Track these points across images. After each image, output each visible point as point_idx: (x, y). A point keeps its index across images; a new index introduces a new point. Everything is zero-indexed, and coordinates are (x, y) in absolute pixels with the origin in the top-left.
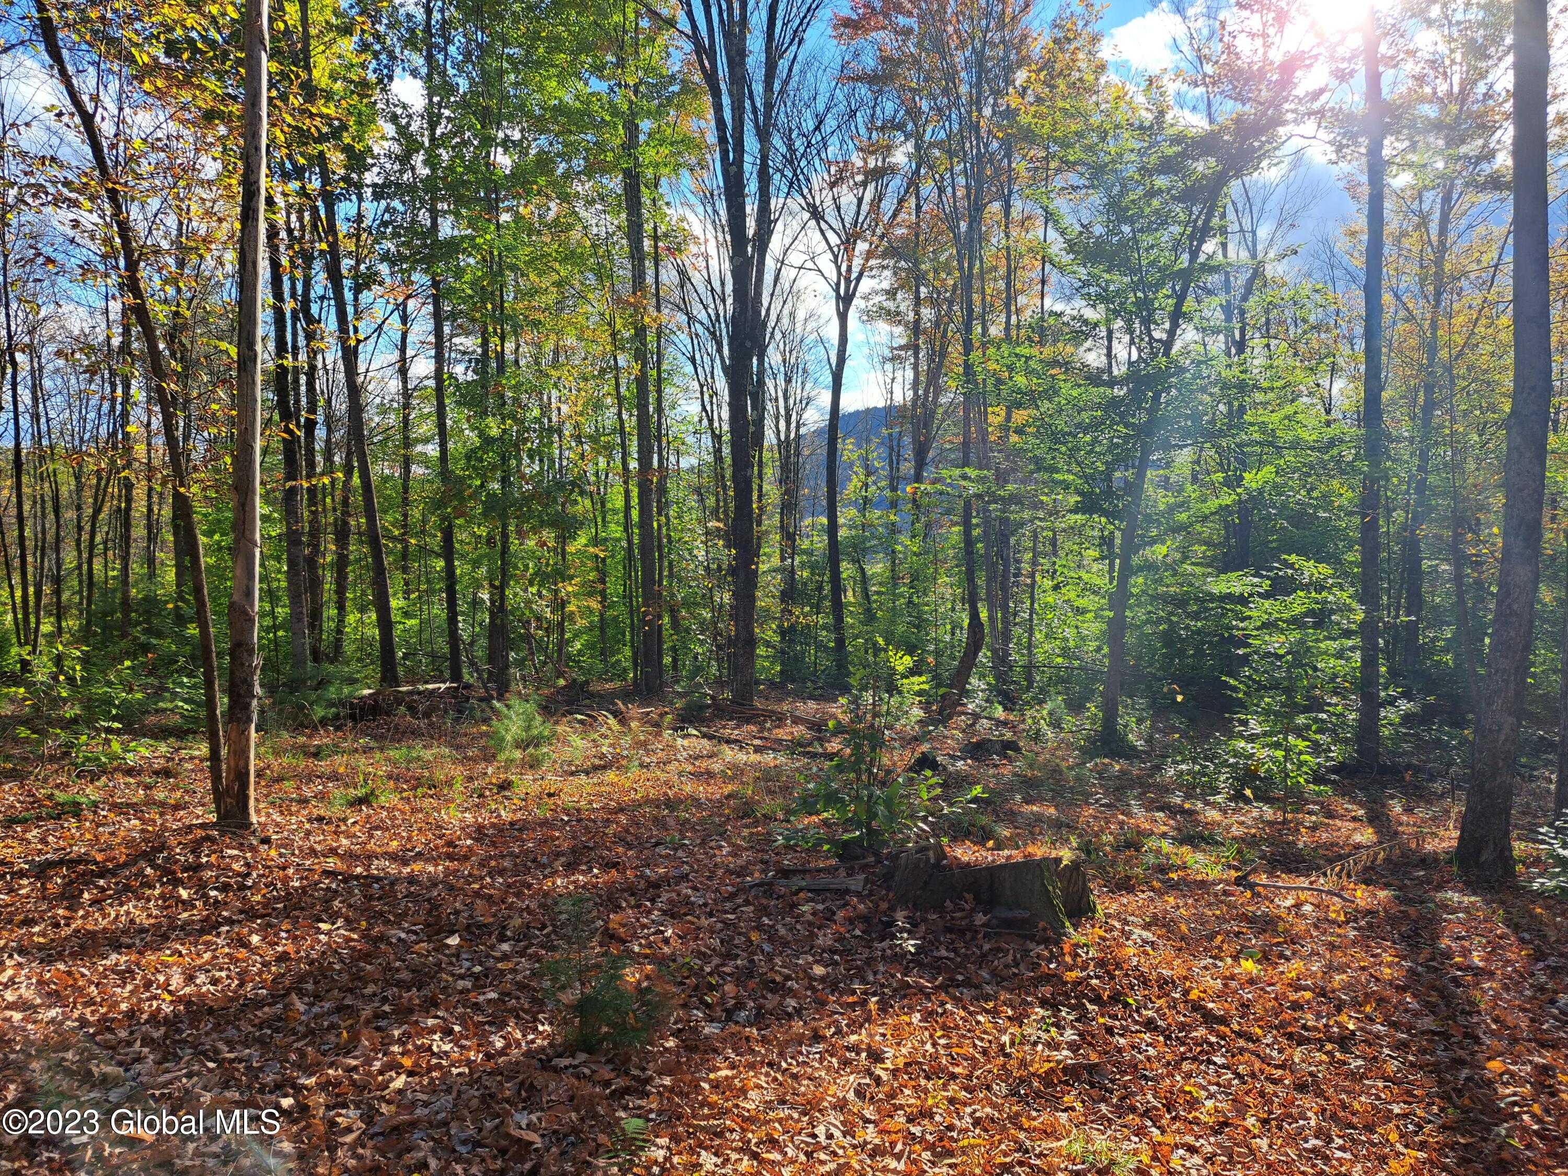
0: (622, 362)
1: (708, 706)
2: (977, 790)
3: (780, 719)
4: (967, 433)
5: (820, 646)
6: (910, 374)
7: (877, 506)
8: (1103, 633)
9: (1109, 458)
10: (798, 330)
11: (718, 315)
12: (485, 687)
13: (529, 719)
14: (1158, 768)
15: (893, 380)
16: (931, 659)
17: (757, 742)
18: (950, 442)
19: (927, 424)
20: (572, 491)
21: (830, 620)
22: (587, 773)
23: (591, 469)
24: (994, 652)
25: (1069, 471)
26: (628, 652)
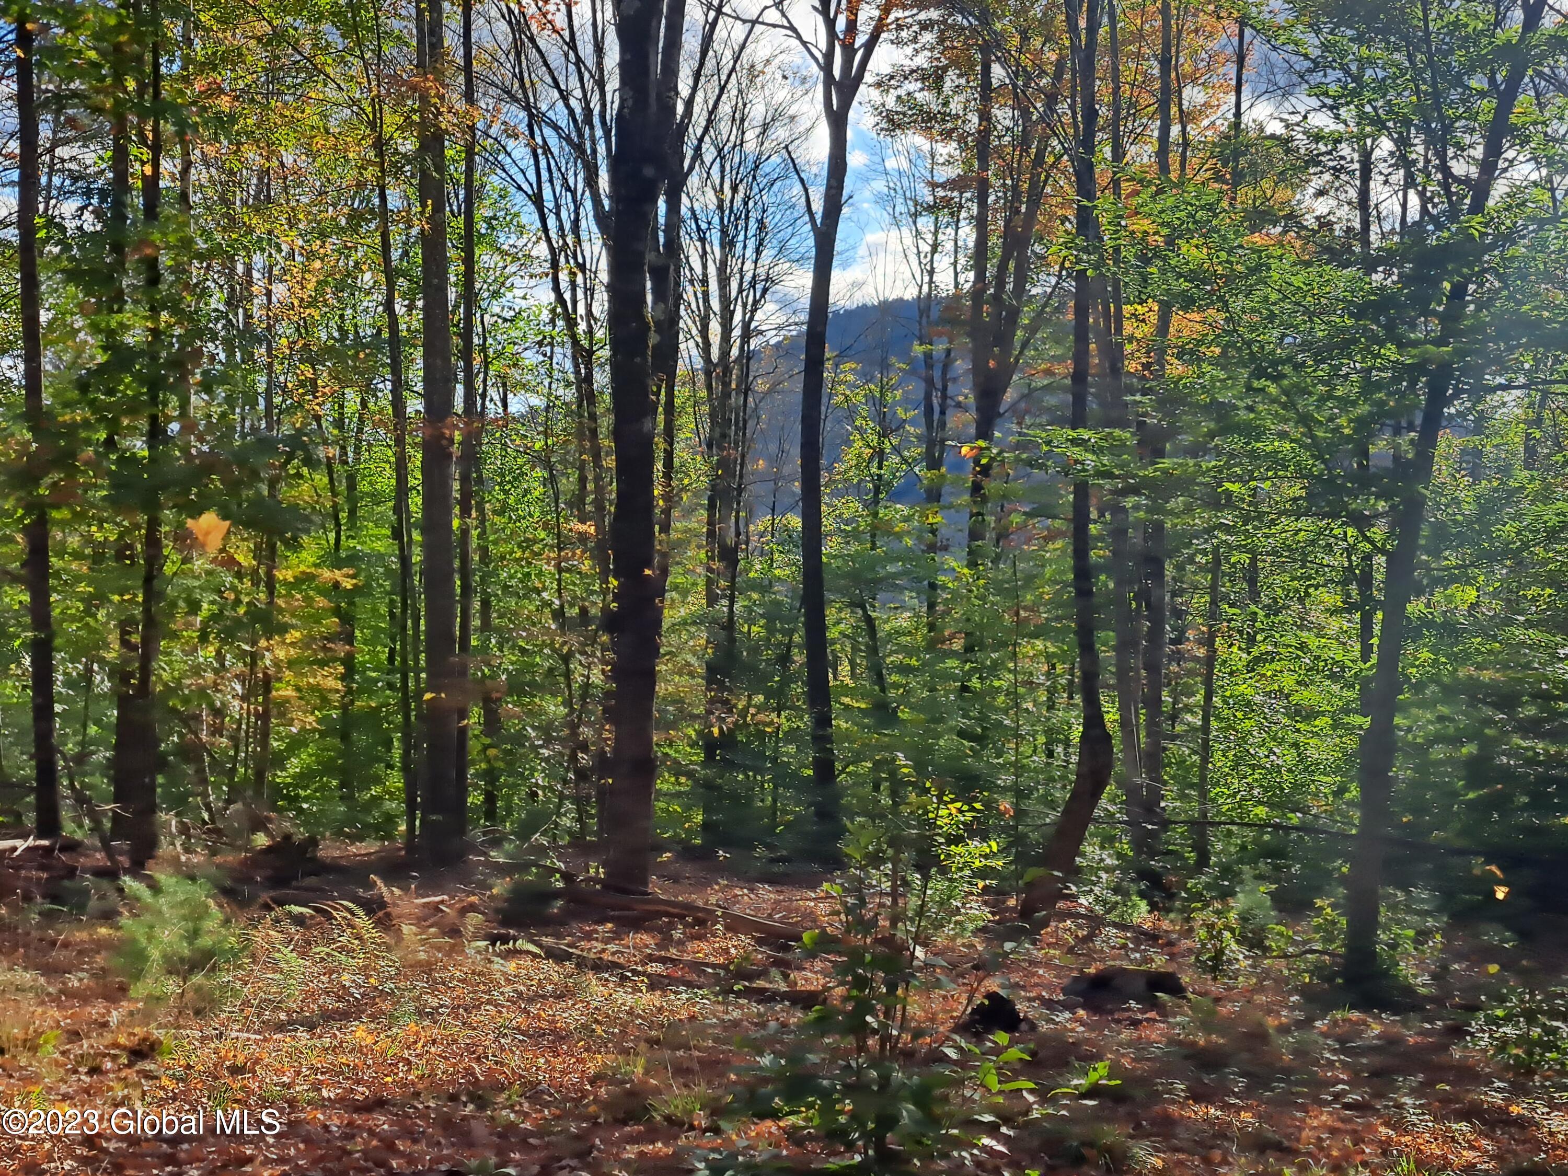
0: (394, 201)
1: (557, 894)
2: (1099, 1073)
3: (701, 922)
4: (1081, 357)
5: (783, 777)
6: (968, 234)
7: (898, 496)
8: (1348, 758)
9: (1363, 409)
10: (751, 146)
11: (588, 112)
12: (106, 847)
13: (197, 915)
14: (1457, 1032)
15: (935, 248)
16: (1005, 804)
17: (655, 968)
18: (1048, 372)
19: (1003, 338)
20: (290, 457)
21: (805, 722)
22: (311, 1027)
23: (327, 411)
24: (1132, 791)
25: (1283, 435)
26: (396, 781)
